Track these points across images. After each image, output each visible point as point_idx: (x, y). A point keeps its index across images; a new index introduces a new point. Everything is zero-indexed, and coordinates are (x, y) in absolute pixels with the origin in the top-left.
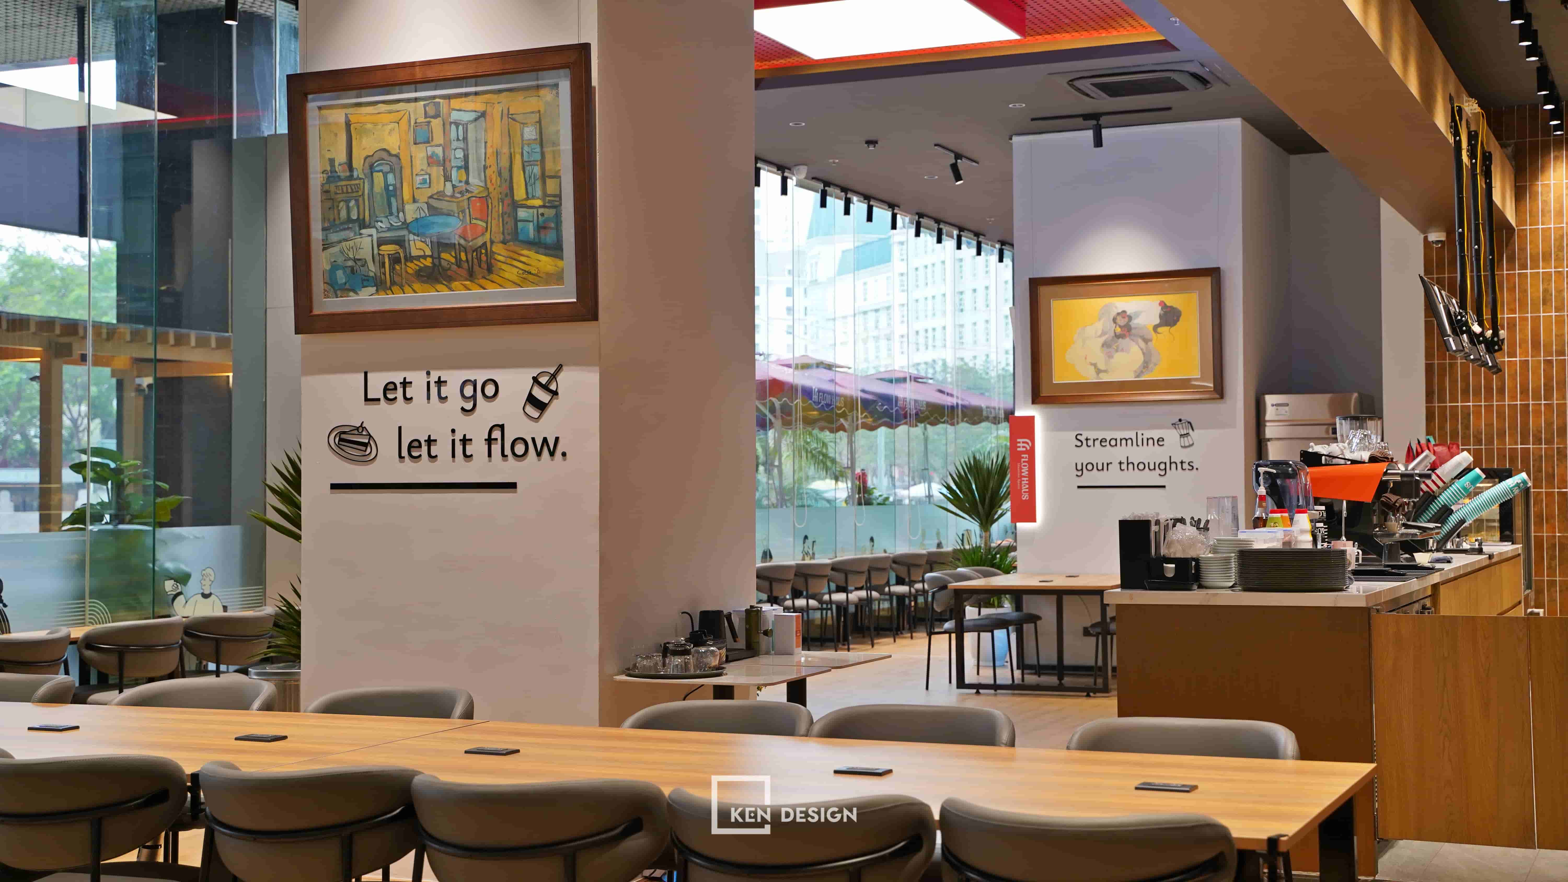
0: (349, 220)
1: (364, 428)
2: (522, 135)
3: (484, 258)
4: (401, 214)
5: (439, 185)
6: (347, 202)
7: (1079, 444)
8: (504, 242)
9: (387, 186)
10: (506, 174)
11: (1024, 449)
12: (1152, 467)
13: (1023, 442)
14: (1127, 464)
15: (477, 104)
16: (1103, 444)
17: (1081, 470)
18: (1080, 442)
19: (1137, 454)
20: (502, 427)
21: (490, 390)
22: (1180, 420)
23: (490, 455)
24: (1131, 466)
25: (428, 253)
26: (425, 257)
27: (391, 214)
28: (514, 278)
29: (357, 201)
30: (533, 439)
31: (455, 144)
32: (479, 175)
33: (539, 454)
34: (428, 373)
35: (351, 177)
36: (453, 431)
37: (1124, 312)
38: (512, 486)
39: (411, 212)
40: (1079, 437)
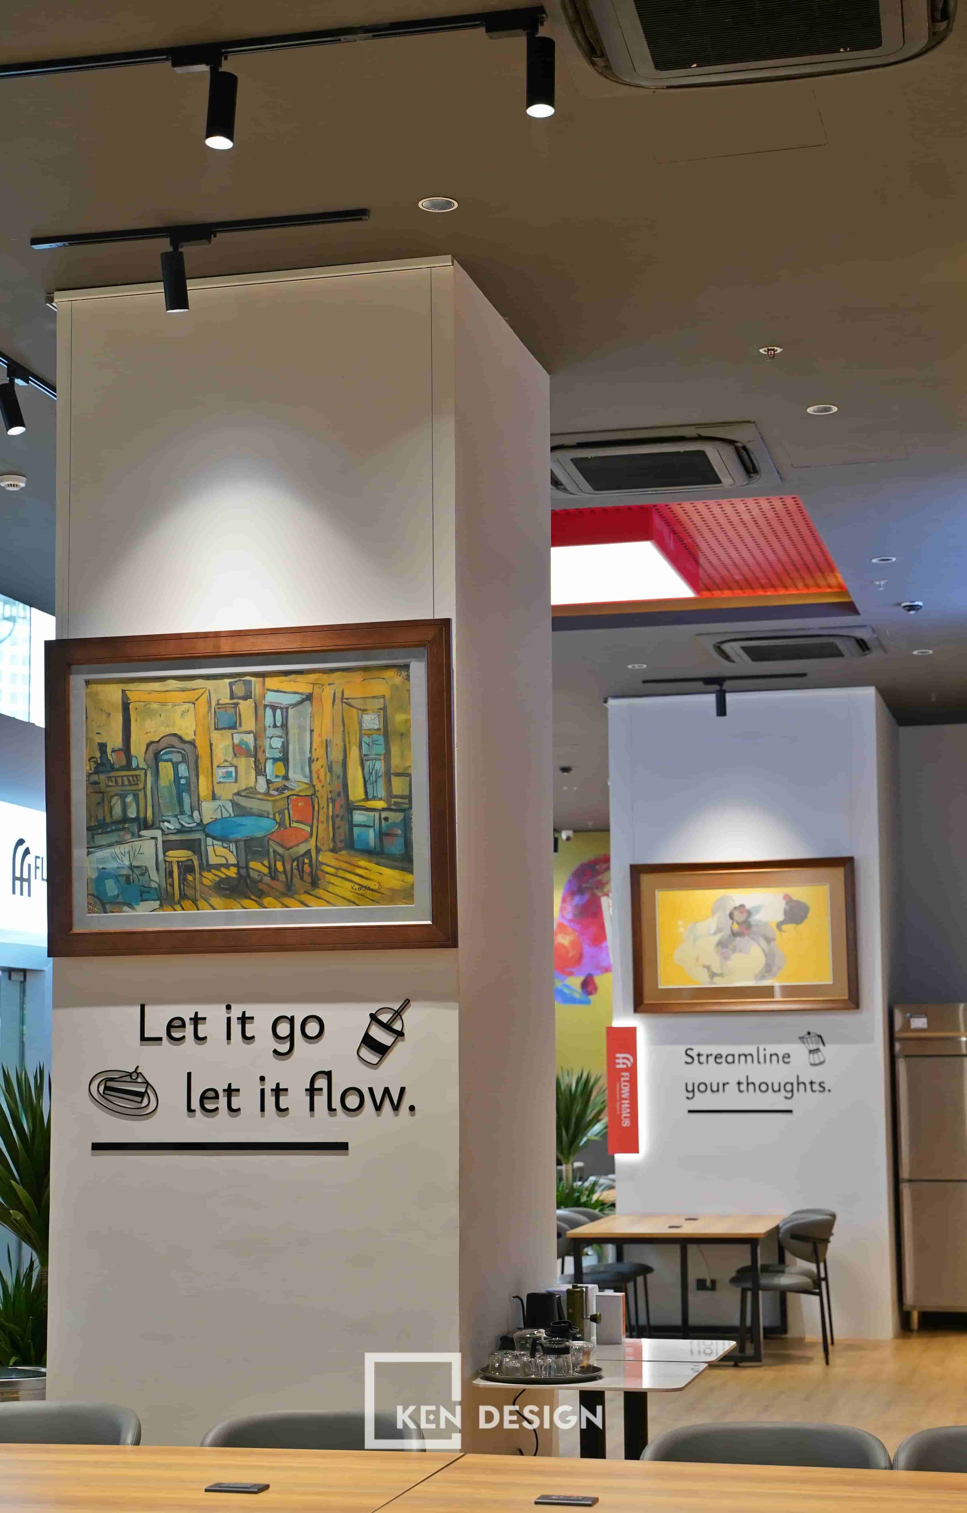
0: (125, 819)
1: (139, 1074)
2: (360, 724)
3: (307, 868)
4: (196, 814)
5: (248, 778)
6: (123, 797)
7: (689, 1060)
8: (334, 850)
9: (177, 778)
10: (338, 769)
11: (624, 1066)
12: (776, 1088)
13: (624, 1058)
14: (745, 1085)
15: (302, 685)
16: (718, 1060)
17: (691, 1091)
18: (691, 1058)
19: (759, 1073)
20: (329, 1075)
21: (312, 1029)
22: (809, 1033)
23: (312, 1108)
24: (751, 1087)
25: (232, 860)
26: (227, 866)
27: (182, 813)
28: (349, 895)
29: (136, 796)
30: (371, 1090)
31: (270, 732)
32: (303, 769)
33: (378, 1108)
34: (229, 1007)
35: (128, 766)
36: (262, 1079)
37: (742, 906)
38: (342, 1147)
39: (209, 811)
40: (689, 1052)
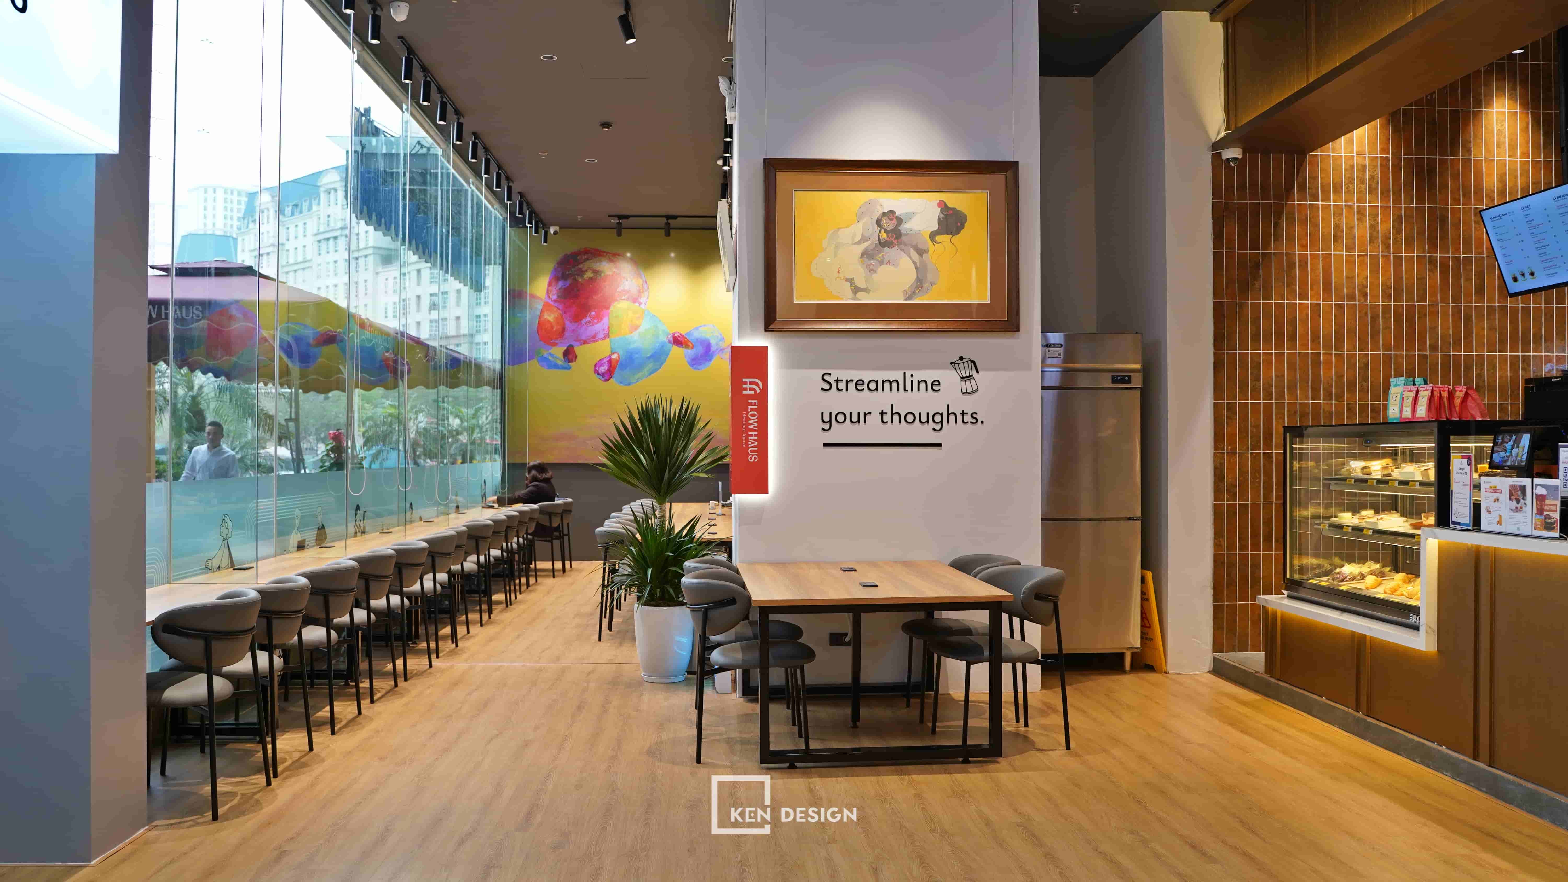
7: (827, 387)
11: (753, 392)
12: (924, 419)
13: (751, 383)
14: (889, 415)
16: (859, 387)
17: (828, 421)
18: (828, 384)
19: (904, 402)
22: (961, 358)
24: (896, 417)
37: (892, 212)
40: (826, 377)
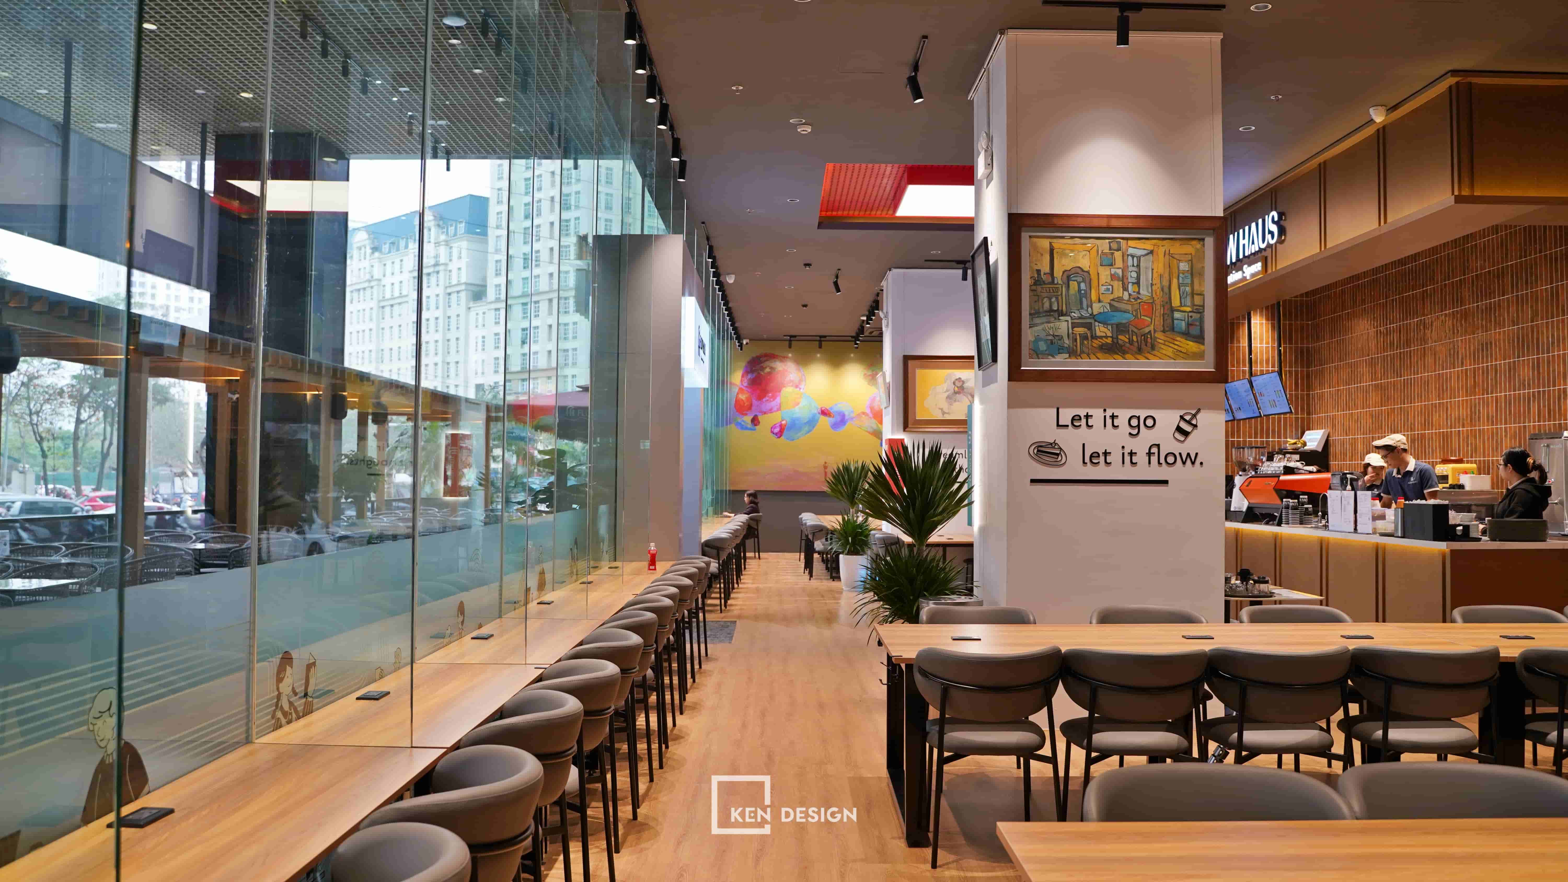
0: (1051, 310)
1: (1056, 444)
2: (1178, 268)
3: (1149, 340)
4: (1090, 309)
5: (1118, 292)
6: (1050, 299)
8: (1164, 331)
9: (1079, 290)
10: (1166, 290)
15: (1148, 246)
20: (1158, 446)
21: (1150, 422)
23: (1150, 463)
25: (1109, 334)
26: (1106, 337)
27: (1082, 308)
28: (1171, 355)
29: (1057, 299)
30: (1180, 454)
31: (1131, 269)
32: (1147, 288)
33: (1184, 463)
34: (1105, 410)
35: (1053, 282)
36: (1123, 447)
37: (959, 378)
38: (1165, 482)
39: (1097, 308)
